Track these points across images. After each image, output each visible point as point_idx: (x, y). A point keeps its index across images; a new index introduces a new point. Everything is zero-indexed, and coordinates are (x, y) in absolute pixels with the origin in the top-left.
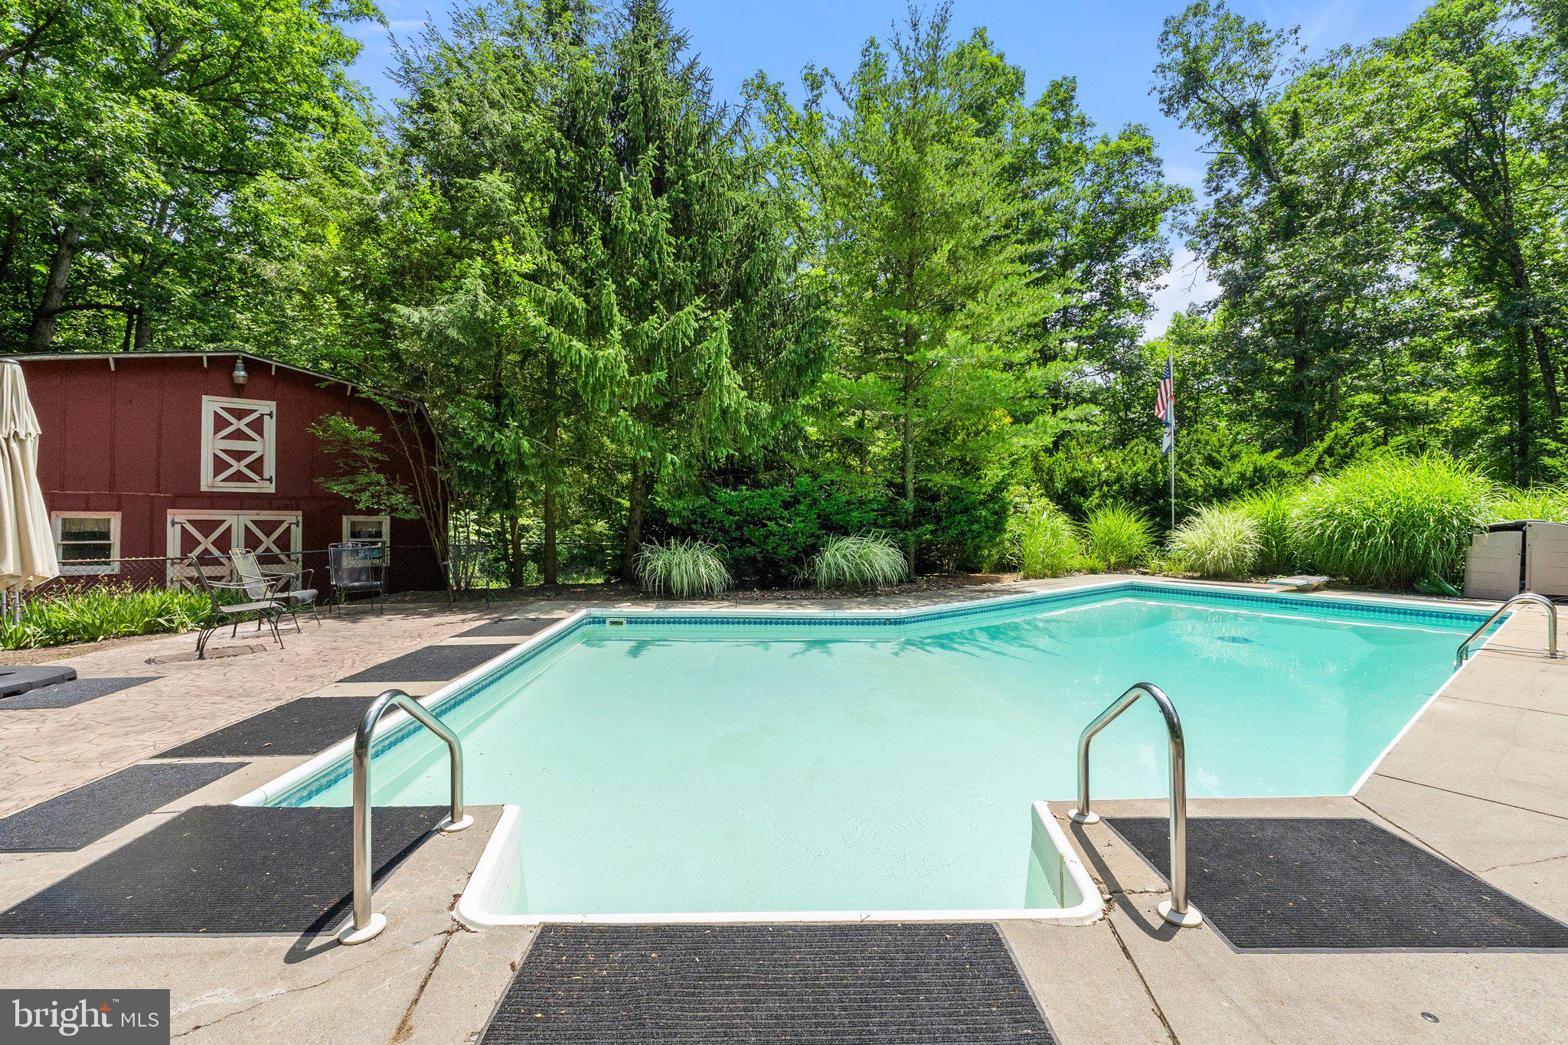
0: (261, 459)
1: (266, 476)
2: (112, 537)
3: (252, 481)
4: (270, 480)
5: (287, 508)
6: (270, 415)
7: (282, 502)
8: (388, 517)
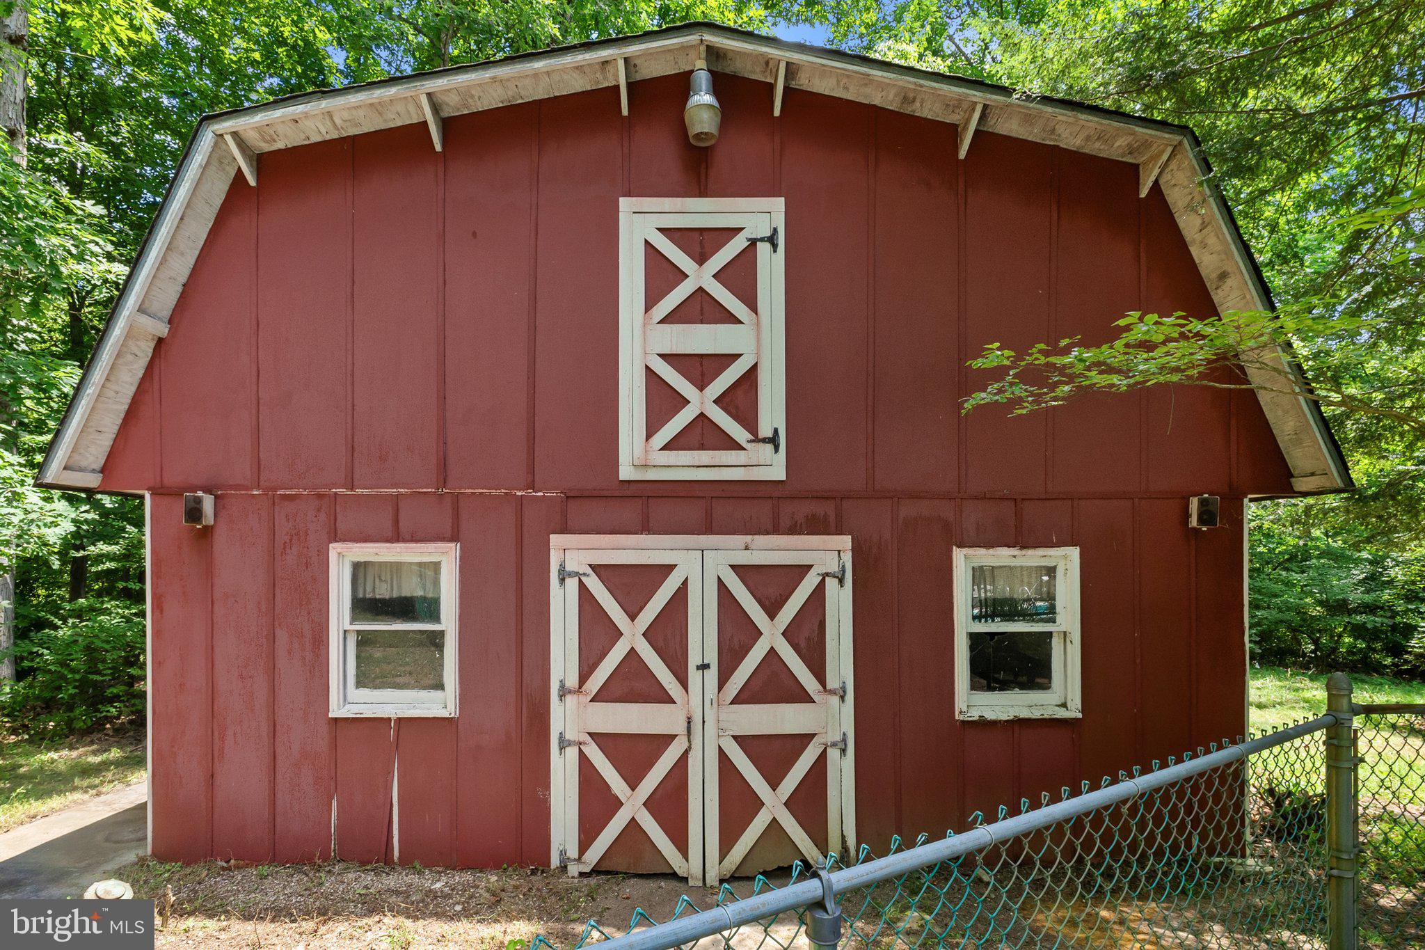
0: (750, 378)
1: (765, 431)
2: (443, 616)
3: (733, 445)
4: (773, 441)
5: (816, 526)
6: (772, 240)
7: (803, 510)
8: (1074, 553)
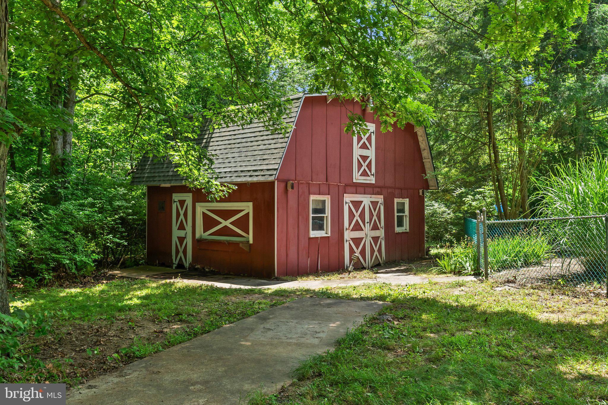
0: (371, 161)
2: (326, 213)
3: (369, 176)
4: (373, 175)
5: (379, 193)
6: (373, 132)
7: (377, 190)
8: (408, 200)
